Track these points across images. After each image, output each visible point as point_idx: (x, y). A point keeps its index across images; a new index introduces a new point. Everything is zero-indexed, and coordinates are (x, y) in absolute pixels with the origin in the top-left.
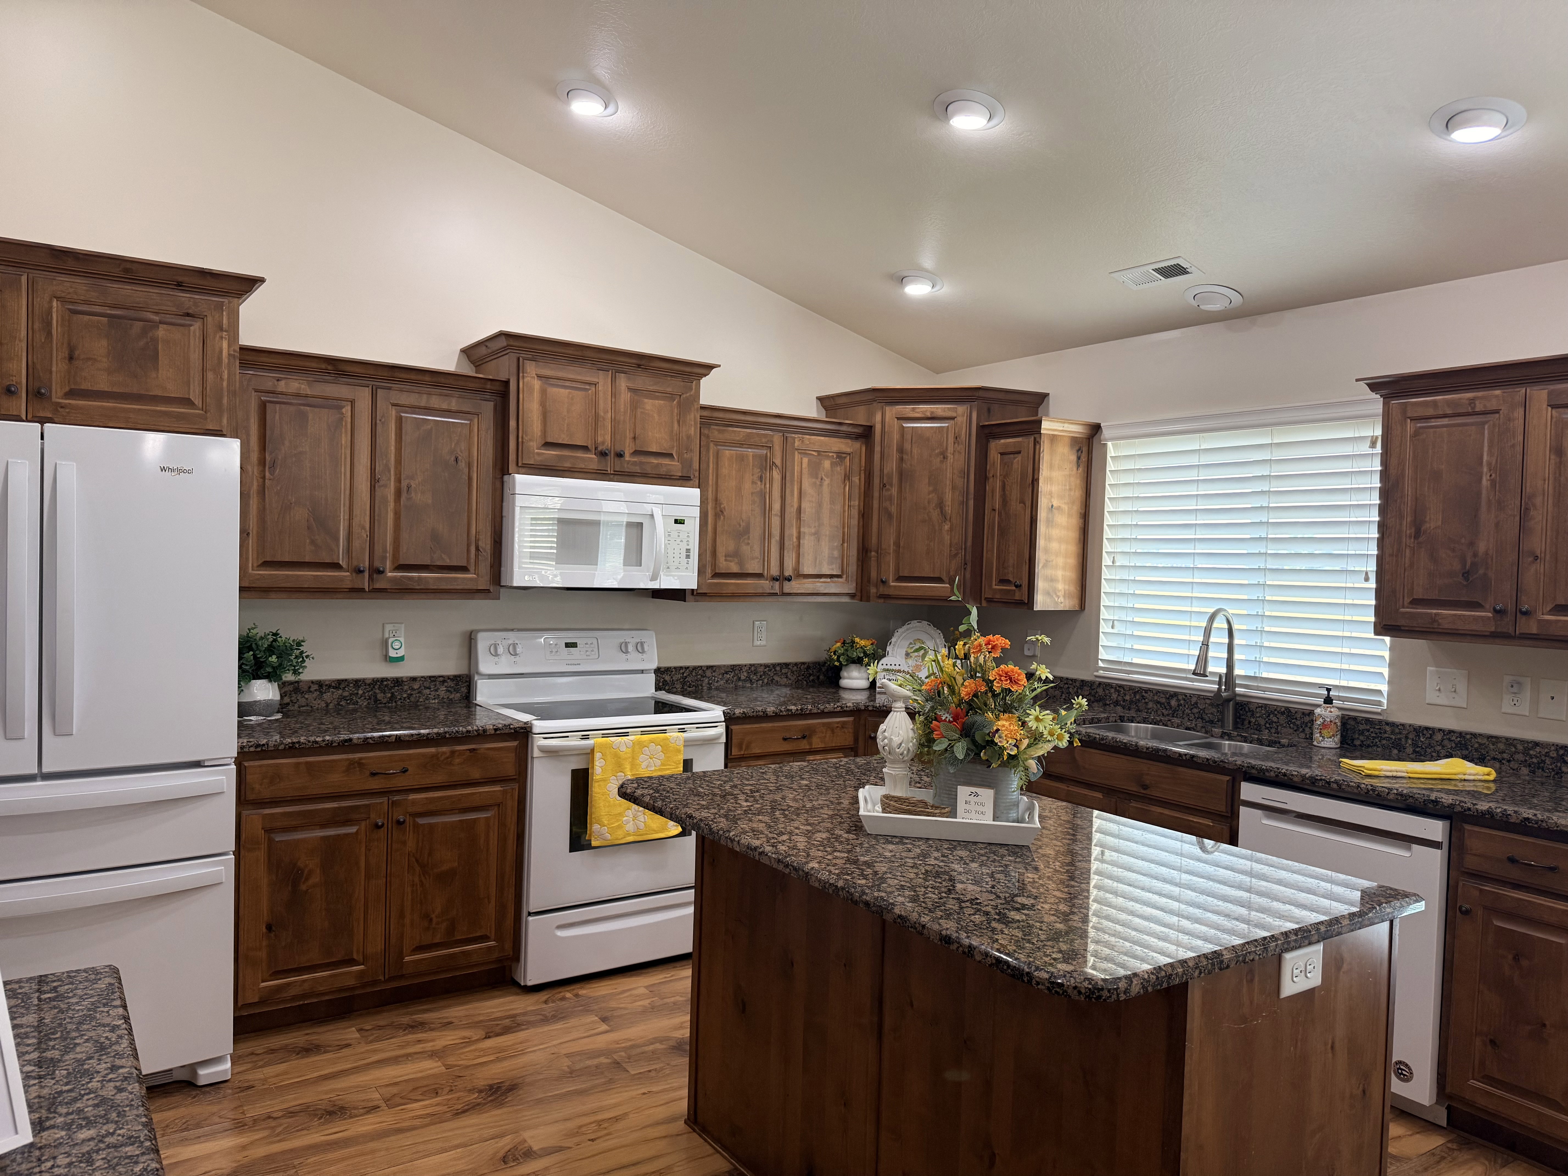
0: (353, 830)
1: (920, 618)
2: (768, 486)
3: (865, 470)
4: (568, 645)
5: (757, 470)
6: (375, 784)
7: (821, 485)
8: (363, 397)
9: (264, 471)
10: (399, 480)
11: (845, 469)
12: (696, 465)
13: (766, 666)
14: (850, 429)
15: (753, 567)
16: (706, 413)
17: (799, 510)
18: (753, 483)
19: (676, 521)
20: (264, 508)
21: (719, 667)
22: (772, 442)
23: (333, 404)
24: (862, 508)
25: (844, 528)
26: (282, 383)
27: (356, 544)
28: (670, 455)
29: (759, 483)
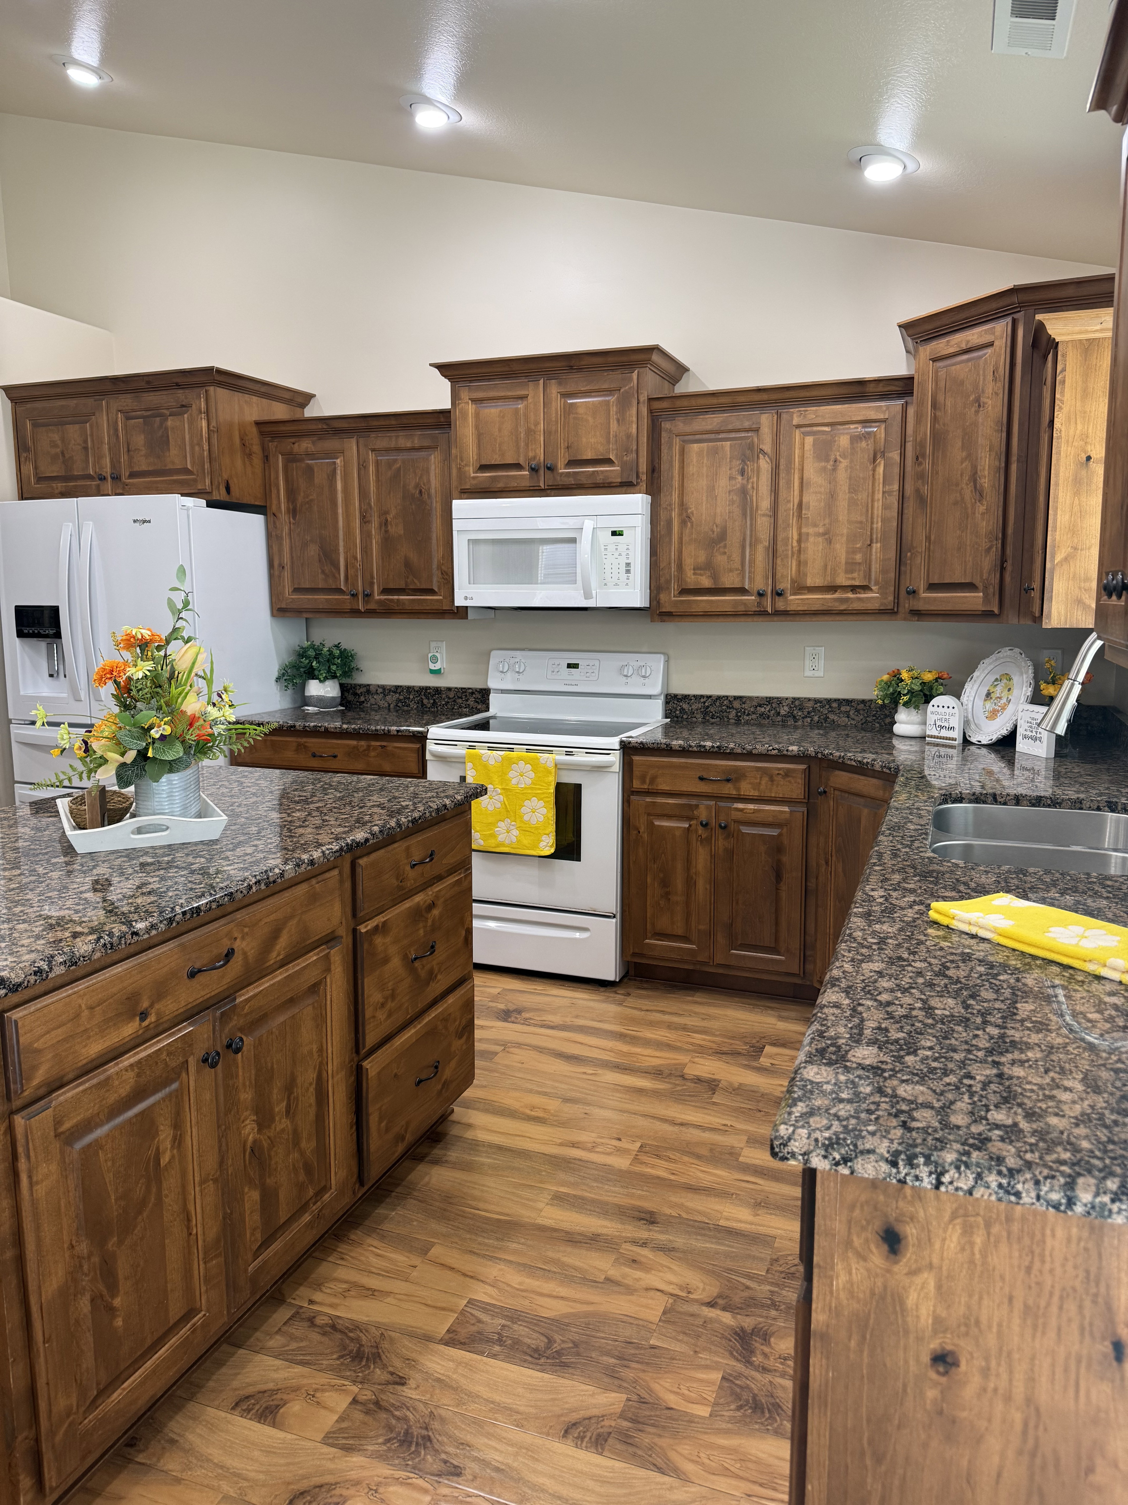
1: (1011, 644)
2: (751, 479)
4: (569, 666)
5: (737, 463)
6: (315, 763)
7: (835, 470)
8: (351, 447)
9: (290, 517)
10: (379, 516)
11: (878, 442)
12: (643, 468)
13: (817, 701)
16: (663, 404)
17: (800, 506)
18: (731, 478)
19: (614, 533)
20: (292, 547)
21: (750, 698)
22: (759, 425)
23: (331, 457)
26: (295, 445)
27: (352, 572)
28: (608, 460)
29: (740, 478)
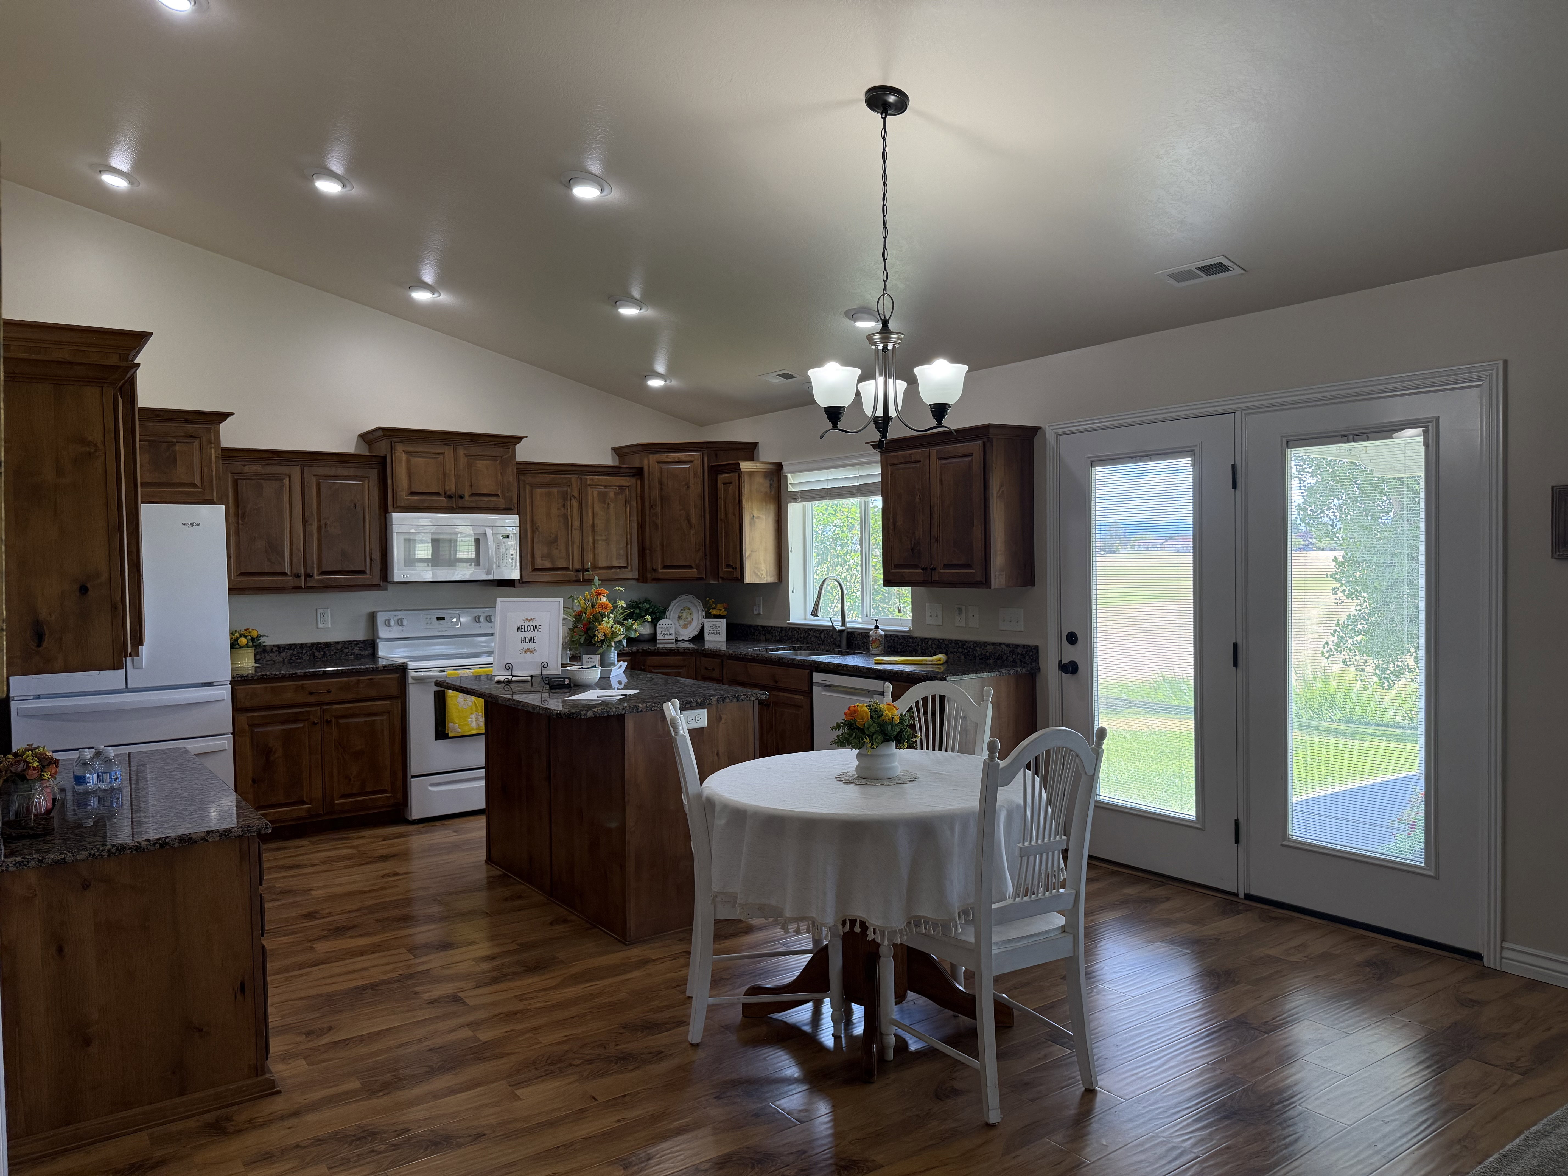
0: (300, 725)
1: (688, 592)
2: (569, 510)
3: (641, 497)
4: (438, 619)
5: (560, 501)
6: (312, 699)
7: (608, 508)
8: (296, 472)
9: (238, 519)
10: (319, 521)
11: (626, 496)
12: (515, 500)
14: (628, 470)
15: (561, 564)
16: (521, 466)
17: (593, 525)
18: (558, 509)
19: (502, 537)
20: (239, 541)
22: (570, 481)
23: (278, 478)
24: (640, 521)
25: (627, 535)
26: (247, 467)
27: (295, 560)
28: (497, 495)
29: (563, 509)
